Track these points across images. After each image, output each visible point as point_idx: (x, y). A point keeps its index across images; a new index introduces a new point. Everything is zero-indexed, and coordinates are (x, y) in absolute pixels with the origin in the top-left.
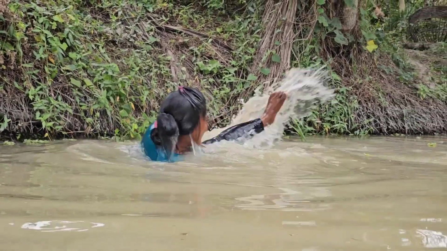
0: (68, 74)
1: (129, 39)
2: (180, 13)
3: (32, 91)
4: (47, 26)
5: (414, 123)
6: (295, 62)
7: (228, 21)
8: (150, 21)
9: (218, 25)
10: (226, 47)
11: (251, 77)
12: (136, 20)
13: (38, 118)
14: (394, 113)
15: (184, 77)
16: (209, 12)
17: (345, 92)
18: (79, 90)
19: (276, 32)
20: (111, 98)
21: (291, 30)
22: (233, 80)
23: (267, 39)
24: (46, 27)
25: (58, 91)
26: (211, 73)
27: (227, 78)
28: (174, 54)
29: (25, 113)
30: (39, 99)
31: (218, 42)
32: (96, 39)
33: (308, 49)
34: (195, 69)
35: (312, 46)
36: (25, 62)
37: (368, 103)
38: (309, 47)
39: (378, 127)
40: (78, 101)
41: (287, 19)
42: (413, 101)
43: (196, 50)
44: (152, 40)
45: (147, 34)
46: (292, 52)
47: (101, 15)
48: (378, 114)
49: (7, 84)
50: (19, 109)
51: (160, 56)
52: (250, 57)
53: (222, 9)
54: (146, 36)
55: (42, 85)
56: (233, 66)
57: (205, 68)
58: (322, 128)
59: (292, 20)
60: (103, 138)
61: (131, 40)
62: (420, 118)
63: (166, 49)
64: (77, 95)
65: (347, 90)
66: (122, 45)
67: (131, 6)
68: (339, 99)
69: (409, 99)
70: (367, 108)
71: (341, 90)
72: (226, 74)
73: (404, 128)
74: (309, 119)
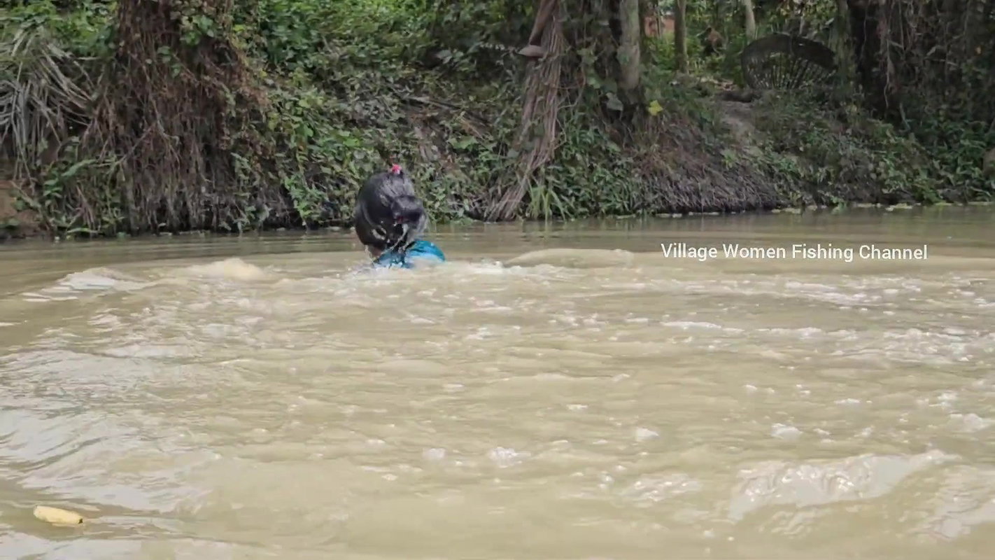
0: (318, 161)
1: (371, 117)
2: (426, 82)
3: (287, 181)
4: (293, 111)
5: (713, 199)
6: (561, 133)
7: (482, 86)
8: (391, 93)
9: (470, 92)
10: (482, 120)
11: (512, 153)
12: (375, 94)
13: (295, 207)
14: (688, 188)
15: (436, 157)
16: (459, 76)
17: (625, 165)
18: (331, 177)
19: (539, 99)
21: (555, 96)
22: (491, 157)
23: (528, 108)
25: (311, 180)
26: (466, 150)
27: (483, 157)
28: (422, 130)
29: (281, 204)
30: (295, 189)
31: (471, 114)
33: (576, 117)
34: (447, 147)
35: (583, 114)
37: (654, 177)
38: (578, 114)
39: (667, 204)
41: (550, 84)
42: (714, 172)
43: (447, 125)
44: (396, 116)
45: (389, 109)
46: (557, 123)
47: (335, 89)
48: (666, 190)
51: (407, 135)
52: (509, 130)
53: (474, 72)
54: (388, 112)
55: (296, 174)
56: (491, 142)
57: (459, 147)
58: (597, 210)
59: (556, 85)
61: (373, 118)
62: (721, 191)
63: (412, 127)
64: (329, 182)
65: (627, 163)
67: (368, 76)
68: (616, 174)
69: (709, 169)
70: (653, 184)
71: (619, 163)
72: (483, 151)
73: (700, 205)
74: (581, 199)
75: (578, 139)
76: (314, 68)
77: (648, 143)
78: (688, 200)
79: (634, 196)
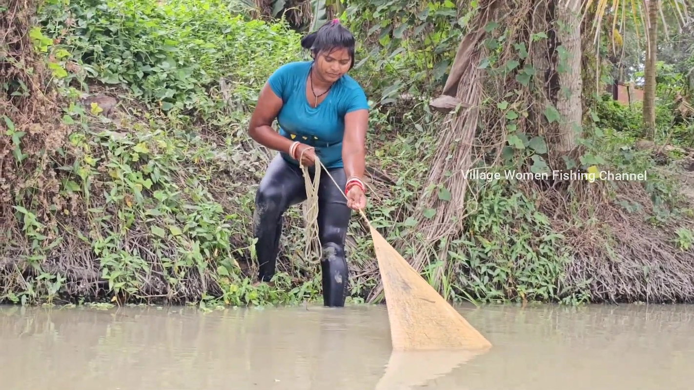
0: (149, 220)
1: (249, 168)
3: (99, 243)
5: (661, 286)
9: (379, 146)
10: (384, 178)
11: (412, 221)
13: (104, 276)
14: (631, 272)
17: (554, 241)
18: (163, 242)
20: (207, 251)
21: (468, 155)
22: (386, 224)
24: (125, 161)
25: (135, 243)
27: (376, 223)
29: (88, 271)
30: (107, 254)
31: (372, 171)
32: (202, 169)
36: (95, 205)
37: (590, 257)
39: (604, 291)
40: (160, 255)
41: (461, 141)
42: (665, 253)
47: (216, 134)
48: (604, 273)
49: (68, 234)
50: (81, 265)
52: (412, 193)
53: (386, 124)
55: (114, 235)
56: (389, 206)
58: (515, 293)
59: (470, 142)
60: (191, 303)
61: (252, 169)
62: (672, 278)
64: (160, 248)
65: (556, 238)
66: (238, 176)
68: (542, 252)
69: (659, 250)
70: (587, 264)
71: (546, 238)
72: (378, 216)
73: (645, 293)
74: (495, 280)
75: (496, 208)
76: (195, 109)
77: (586, 215)
78: (630, 287)
79: (563, 280)
